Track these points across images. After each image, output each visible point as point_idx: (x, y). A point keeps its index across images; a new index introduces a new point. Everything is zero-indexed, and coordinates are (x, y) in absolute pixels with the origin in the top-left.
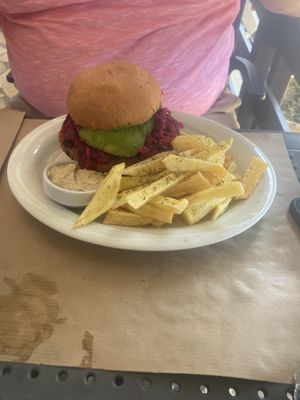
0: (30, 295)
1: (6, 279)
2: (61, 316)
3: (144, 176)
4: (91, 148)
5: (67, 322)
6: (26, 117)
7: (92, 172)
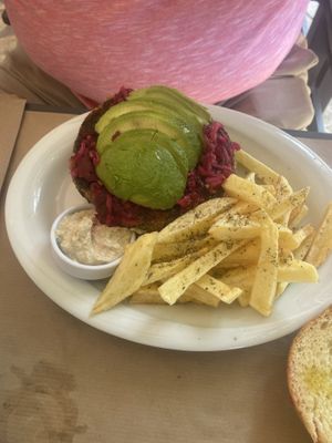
0: (43, 392)
1: (14, 368)
2: (80, 422)
3: (184, 241)
4: (113, 196)
5: (88, 431)
6: (27, 107)
7: (115, 229)
